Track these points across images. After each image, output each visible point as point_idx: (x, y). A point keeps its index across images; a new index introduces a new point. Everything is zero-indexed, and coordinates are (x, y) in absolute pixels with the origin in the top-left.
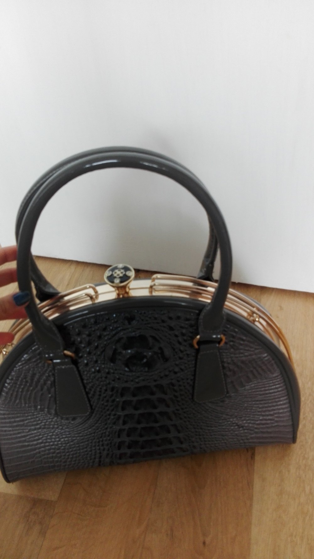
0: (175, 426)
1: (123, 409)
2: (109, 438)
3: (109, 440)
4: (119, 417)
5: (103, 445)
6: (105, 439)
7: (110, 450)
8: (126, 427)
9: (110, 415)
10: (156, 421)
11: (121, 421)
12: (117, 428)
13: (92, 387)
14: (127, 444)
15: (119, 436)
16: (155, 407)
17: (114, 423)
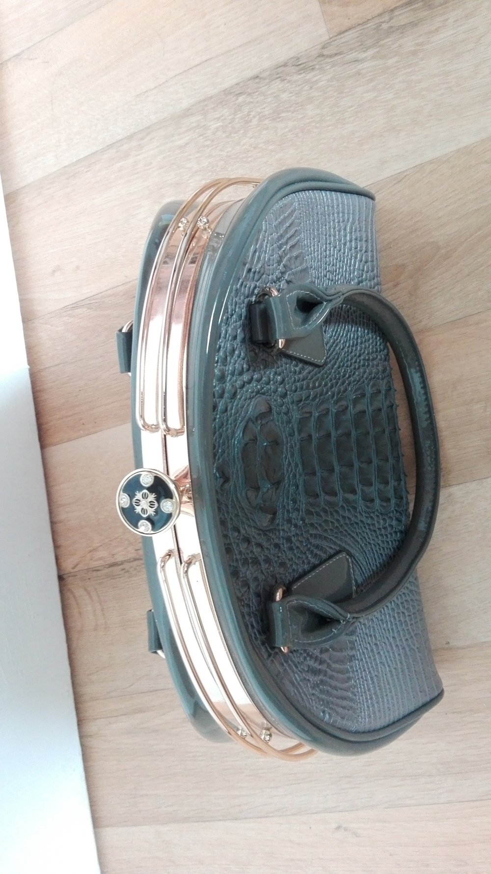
0: (356, 401)
1: (334, 494)
2: (376, 519)
3: (378, 516)
4: (346, 501)
5: (385, 528)
6: (377, 525)
7: (391, 515)
8: (359, 488)
9: (344, 517)
10: (348, 434)
11: (351, 497)
12: (361, 505)
13: (312, 552)
14: (382, 487)
15: (372, 501)
16: (329, 435)
17: (355, 508)
